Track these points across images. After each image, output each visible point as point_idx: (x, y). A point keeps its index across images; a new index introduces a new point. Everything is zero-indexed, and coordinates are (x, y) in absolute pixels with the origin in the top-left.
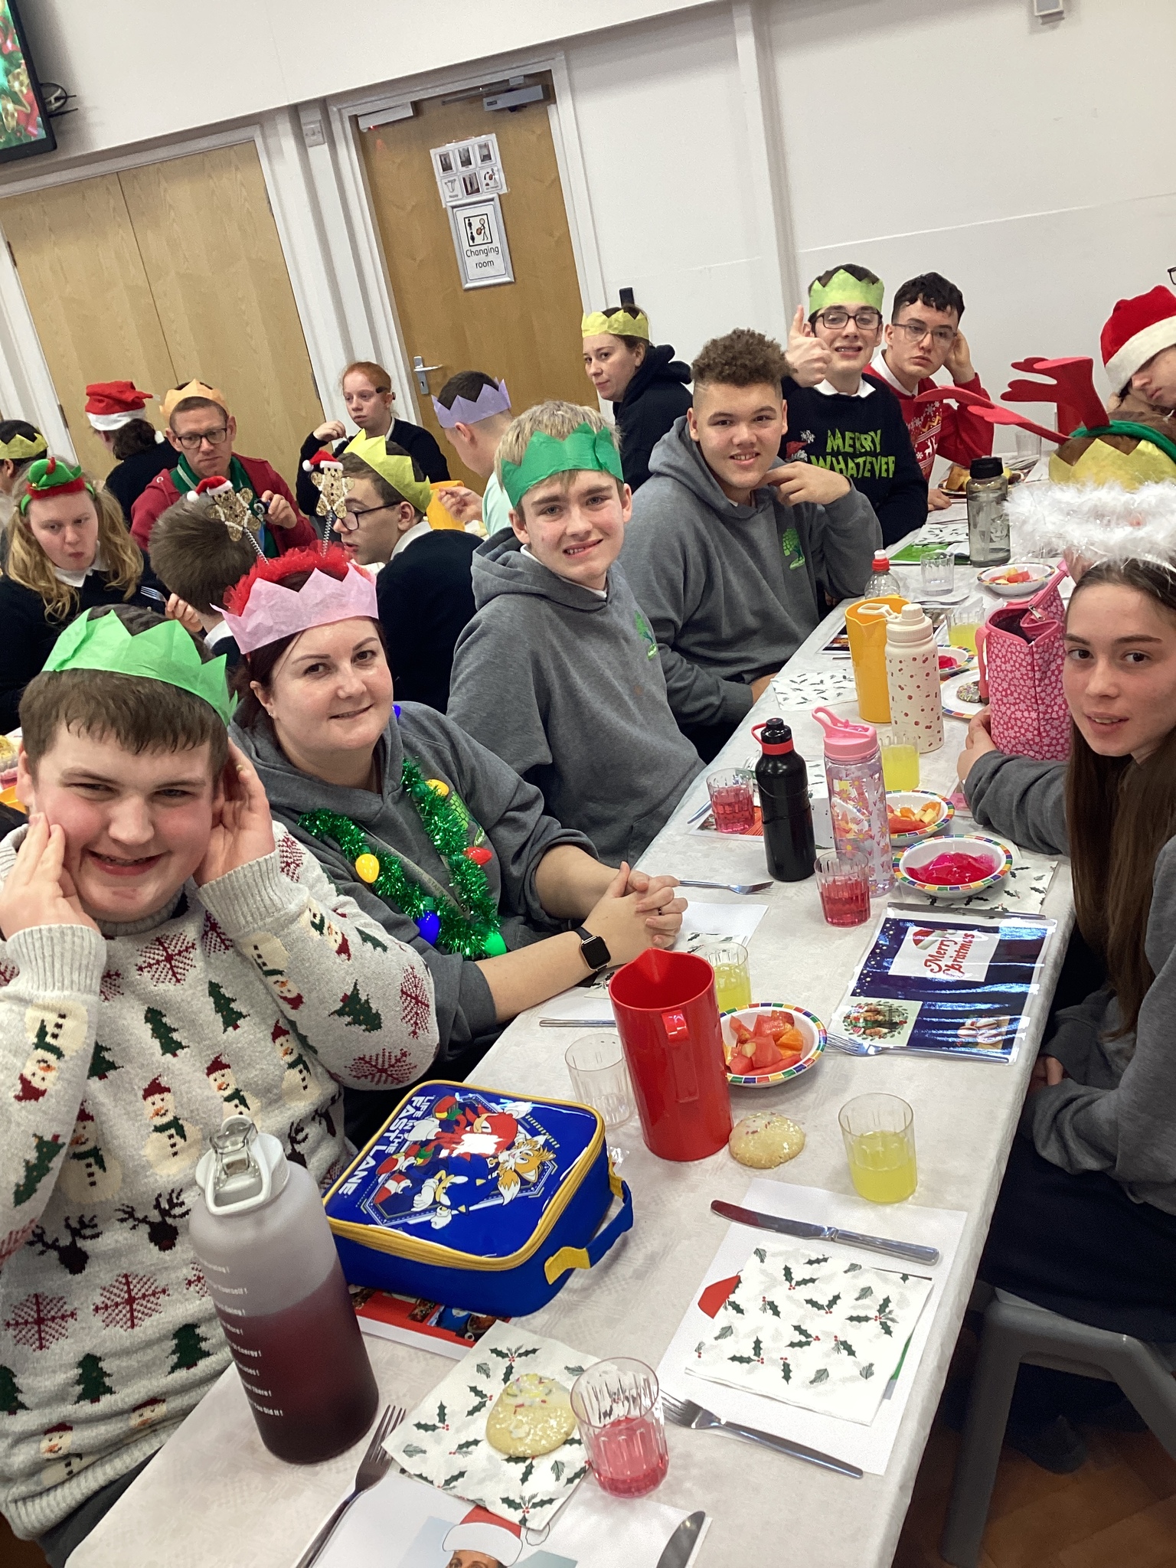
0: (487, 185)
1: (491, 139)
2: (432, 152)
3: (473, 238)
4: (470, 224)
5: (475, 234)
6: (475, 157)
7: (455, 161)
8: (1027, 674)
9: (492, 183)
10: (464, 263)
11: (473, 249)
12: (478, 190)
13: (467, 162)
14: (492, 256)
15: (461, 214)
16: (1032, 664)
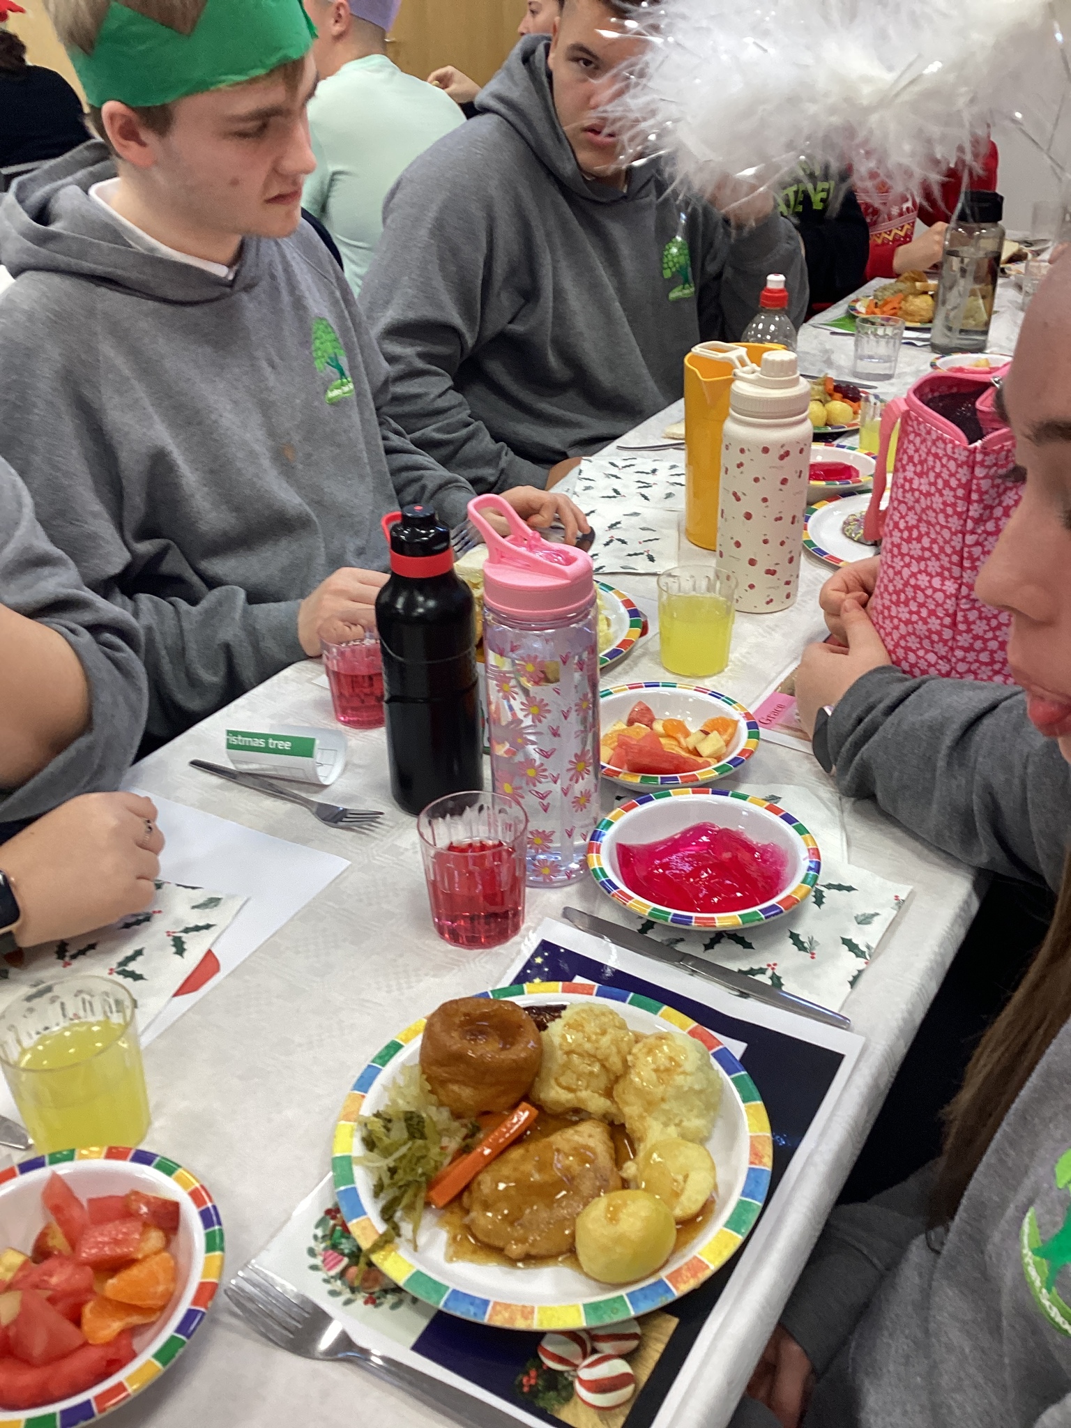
8: (954, 505)
16: (967, 487)
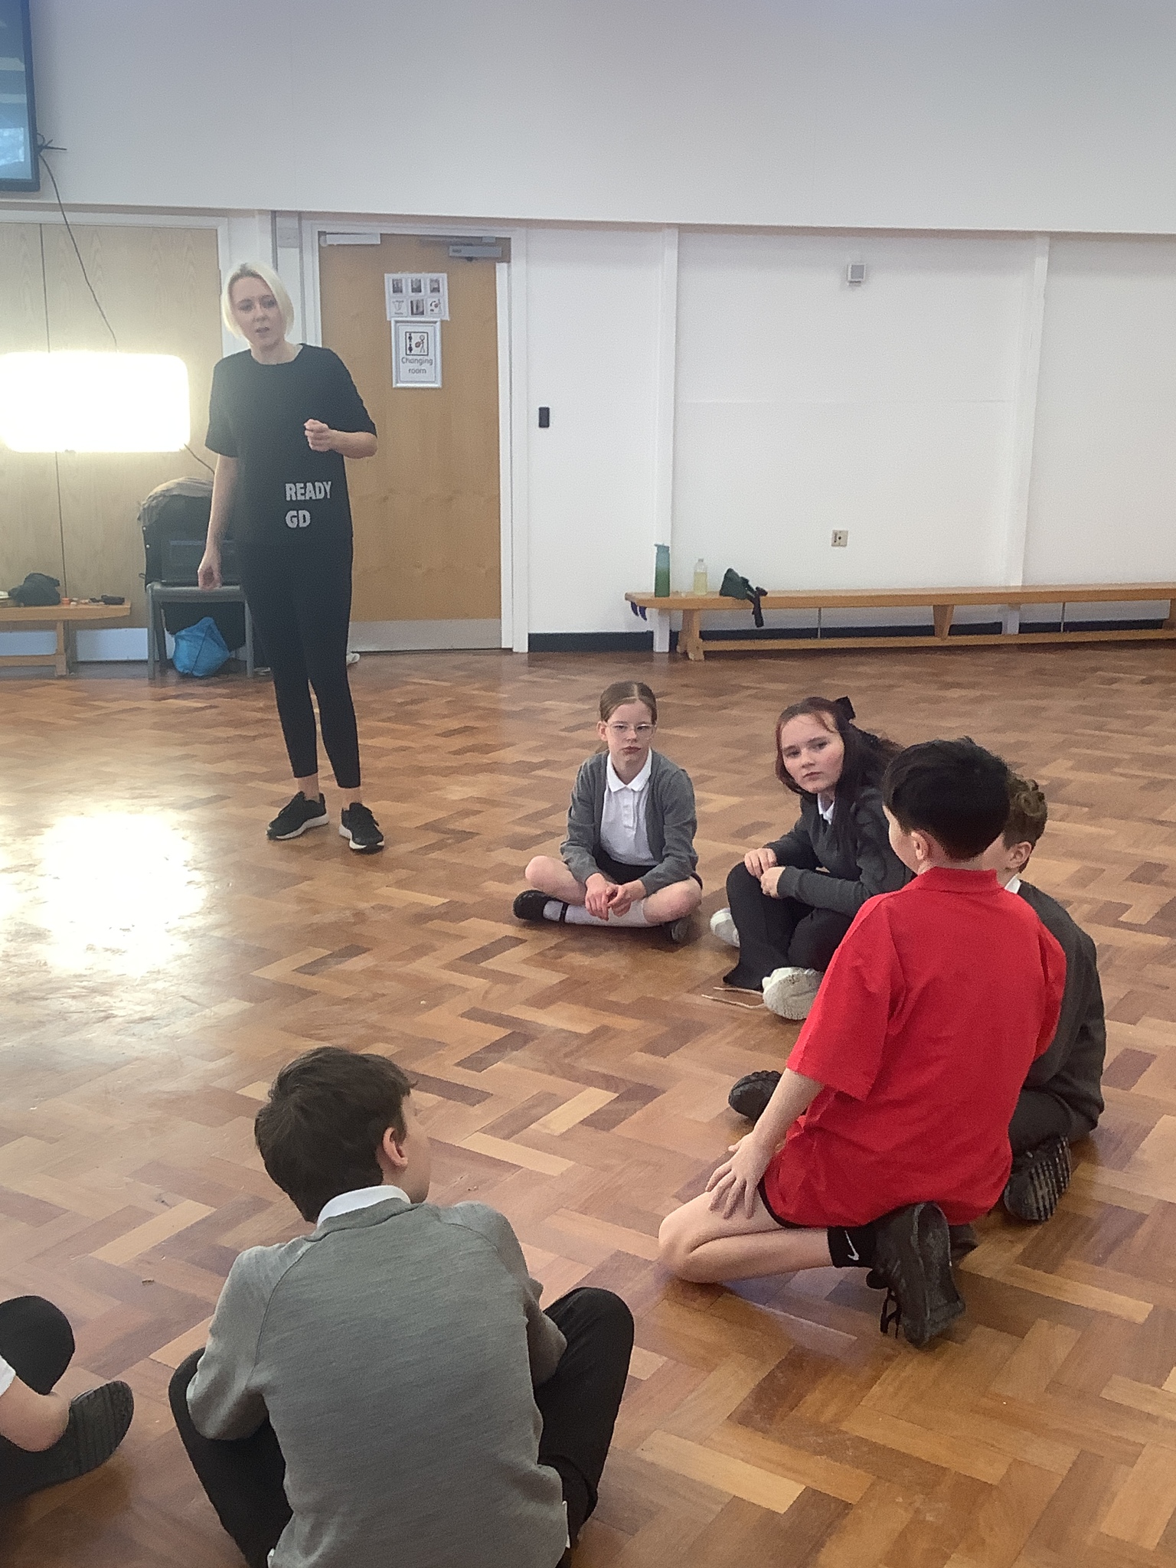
0: (432, 310)
1: (443, 278)
2: (387, 276)
3: (411, 349)
4: (410, 338)
5: (413, 346)
6: (425, 288)
7: (407, 288)
9: (436, 310)
10: (398, 368)
11: (410, 357)
12: (422, 313)
13: (417, 290)
14: (425, 366)
15: (404, 329)
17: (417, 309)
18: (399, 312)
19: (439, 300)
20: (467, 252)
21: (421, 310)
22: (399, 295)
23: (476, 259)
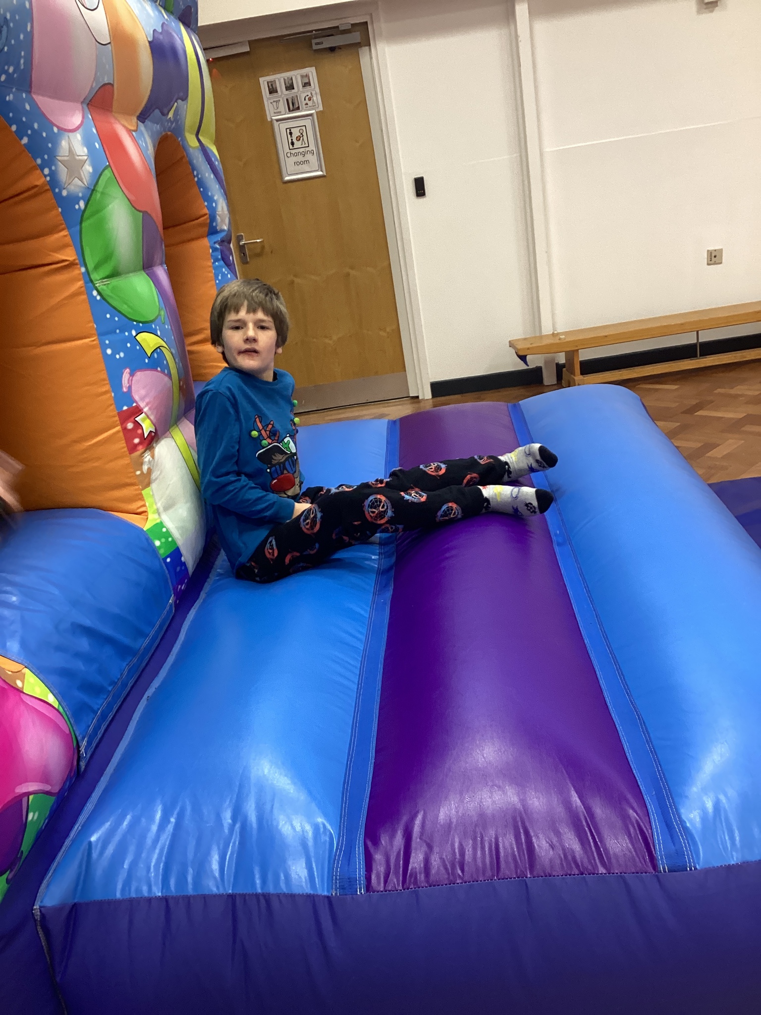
0: (307, 104)
1: (311, 71)
2: (261, 80)
3: (293, 144)
4: (291, 133)
5: (294, 140)
6: (297, 83)
7: (281, 87)
9: (310, 103)
10: (285, 162)
11: (293, 152)
12: (298, 108)
13: (290, 87)
14: (309, 157)
15: (284, 126)
17: (293, 105)
18: (278, 110)
19: (311, 94)
20: (328, 43)
21: (297, 106)
22: (275, 95)
23: (340, 48)
